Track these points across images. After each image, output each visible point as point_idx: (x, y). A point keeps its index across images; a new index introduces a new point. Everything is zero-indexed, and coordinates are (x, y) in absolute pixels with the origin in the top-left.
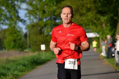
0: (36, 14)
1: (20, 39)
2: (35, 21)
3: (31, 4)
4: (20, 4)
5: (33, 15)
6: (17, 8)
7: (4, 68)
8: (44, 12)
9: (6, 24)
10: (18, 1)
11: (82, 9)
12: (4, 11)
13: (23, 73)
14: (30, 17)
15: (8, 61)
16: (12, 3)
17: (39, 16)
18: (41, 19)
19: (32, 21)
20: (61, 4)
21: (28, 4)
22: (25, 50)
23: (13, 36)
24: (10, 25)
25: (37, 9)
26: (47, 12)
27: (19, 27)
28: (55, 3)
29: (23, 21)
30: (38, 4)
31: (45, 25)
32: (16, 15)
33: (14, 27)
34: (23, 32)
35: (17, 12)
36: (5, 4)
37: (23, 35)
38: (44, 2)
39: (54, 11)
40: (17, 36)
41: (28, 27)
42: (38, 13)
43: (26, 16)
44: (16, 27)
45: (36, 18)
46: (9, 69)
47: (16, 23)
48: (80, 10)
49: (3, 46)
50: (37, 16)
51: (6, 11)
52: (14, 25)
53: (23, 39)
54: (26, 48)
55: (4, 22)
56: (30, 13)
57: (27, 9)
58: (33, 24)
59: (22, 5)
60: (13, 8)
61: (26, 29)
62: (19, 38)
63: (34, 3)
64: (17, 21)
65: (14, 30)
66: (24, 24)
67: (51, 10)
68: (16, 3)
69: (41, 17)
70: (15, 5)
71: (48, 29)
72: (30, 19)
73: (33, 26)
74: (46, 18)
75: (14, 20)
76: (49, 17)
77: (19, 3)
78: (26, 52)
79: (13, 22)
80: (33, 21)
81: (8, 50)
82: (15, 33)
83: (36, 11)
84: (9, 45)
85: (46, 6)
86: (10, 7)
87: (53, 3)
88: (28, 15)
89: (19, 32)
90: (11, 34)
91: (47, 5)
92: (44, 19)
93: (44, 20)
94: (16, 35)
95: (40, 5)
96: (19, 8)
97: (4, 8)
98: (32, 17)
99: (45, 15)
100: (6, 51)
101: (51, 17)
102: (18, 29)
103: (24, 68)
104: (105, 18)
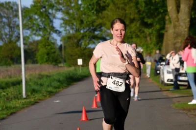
0: (73, 24)
1: (54, 52)
2: (71, 32)
3: (67, 13)
4: (55, 13)
5: (69, 26)
6: (51, 17)
7: (36, 83)
8: (82, 22)
9: (39, 35)
10: (52, 10)
12: (36, 20)
13: (58, 90)
14: (65, 28)
15: (41, 77)
16: (46, 11)
17: (76, 27)
18: (78, 30)
19: (68, 31)
20: (102, 13)
21: (63, 12)
22: (60, 65)
23: (46, 49)
24: (43, 36)
25: (74, 19)
26: (85, 22)
27: (53, 38)
28: (95, 13)
29: (58, 32)
30: (75, 13)
31: (83, 37)
32: (51, 25)
33: (48, 38)
34: (57, 45)
35: (52, 22)
36: (38, 12)
37: (58, 47)
38: (82, 11)
39: (93, 22)
40: (51, 49)
41: (63, 39)
42: (75, 24)
43: (61, 27)
44: (50, 38)
45: (72, 29)
46: (41, 85)
47: (50, 33)
49: (35, 59)
50: (74, 27)
51: (39, 20)
52: (47, 36)
53: (58, 52)
54: (60, 62)
55: (37, 33)
56: (66, 22)
57: (63, 19)
58: (69, 35)
59: (58, 14)
60: (47, 17)
61: (61, 41)
62: (52, 51)
63: (71, 11)
64: (52, 32)
65: (48, 42)
66: (60, 36)
67: (89, 19)
68: (50, 11)
69: (78, 28)
70: (49, 13)
71: (86, 41)
72: (65, 30)
73: (69, 38)
74: (84, 28)
75: (47, 31)
76: (88, 28)
77: (54, 11)
78: (61, 67)
79: (47, 33)
80: (69, 32)
81: (41, 64)
83: (73, 21)
84: (42, 58)
85: (83, 16)
86: (44, 16)
87: (93, 13)
88: (63, 25)
89: (54, 44)
90: (45, 46)
91: (85, 14)
92: (81, 29)
93: (82, 32)
94: (49, 47)
95: (77, 14)
96: (54, 17)
97: (37, 17)
98: (68, 28)
99: (83, 25)
100: (38, 65)
101: (90, 28)
102: (53, 41)
103: (58, 84)
104: (150, 31)
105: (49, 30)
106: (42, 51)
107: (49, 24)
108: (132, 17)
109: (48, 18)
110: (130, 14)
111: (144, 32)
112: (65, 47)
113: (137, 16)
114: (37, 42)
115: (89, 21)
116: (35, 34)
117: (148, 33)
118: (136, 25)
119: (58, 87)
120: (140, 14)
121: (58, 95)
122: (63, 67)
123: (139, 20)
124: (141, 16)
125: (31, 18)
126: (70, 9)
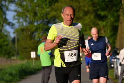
0: (26, 16)
1: (7, 45)
2: (25, 24)
3: (21, 5)
5: (22, 18)
6: (4, 9)
8: (35, 14)
10: (5, 1)
14: (19, 20)
17: (30, 19)
18: (31, 23)
19: (21, 24)
21: (17, 4)
25: (28, 11)
26: (39, 14)
27: (6, 31)
28: (48, 5)
29: (11, 24)
31: (36, 30)
32: (4, 17)
33: (1, 31)
34: (10, 37)
35: (5, 14)
37: (11, 40)
38: (35, 3)
39: (47, 14)
40: (4, 41)
41: (16, 31)
42: (28, 16)
43: (14, 19)
44: (3, 31)
45: (26, 21)
47: (3, 26)
50: (28, 19)
56: (19, 15)
57: (15, 11)
58: (22, 28)
59: (11, 6)
61: (14, 33)
62: (5, 43)
63: (24, 3)
64: (5, 24)
66: (13, 28)
68: (3, 3)
70: (2, 5)
71: (39, 33)
73: (23, 30)
74: (37, 21)
76: (41, 21)
77: (7, 3)
78: (14, 60)
80: (23, 24)
82: (2, 38)
83: (27, 13)
85: (37, 8)
87: (46, 5)
88: (16, 17)
89: (6, 36)
91: (39, 6)
92: (35, 22)
93: (36, 24)
94: (2, 40)
95: (30, 6)
96: (7, 9)
98: (21, 20)
99: (37, 18)
101: (43, 21)
102: (5, 34)
104: (104, 23)
108: (86, 9)
110: (85, 6)
111: (98, 25)
112: (18, 39)
113: (91, 8)
115: (42, 14)
117: (102, 25)
118: (90, 18)
120: (94, 7)
123: (93, 13)
124: (95, 9)
126: (23, 1)
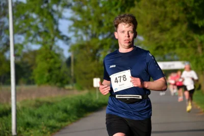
0: (87, 27)
1: (60, 68)
2: (85, 38)
3: (80, 11)
4: (62, 10)
5: (82, 28)
6: (56, 16)
7: (32, 114)
8: (100, 24)
9: (38, 42)
10: (58, 5)
11: (164, 20)
12: (34, 20)
13: (63, 124)
14: (76, 32)
15: (39, 104)
16: (48, 7)
17: (92, 31)
18: (94, 36)
19: (79, 38)
20: (129, 11)
21: (74, 9)
22: (67, 87)
23: (48, 63)
24: (44, 44)
25: (90, 19)
26: (105, 24)
27: (58, 48)
28: (119, 10)
29: (65, 38)
30: (91, 11)
31: (101, 47)
32: (55, 27)
33: (51, 47)
34: (64, 57)
35: (56, 23)
36: (37, 9)
37: (64, 60)
38: (101, 8)
40: (55, 63)
41: (73, 49)
42: (90, 26)
43: (70, 30)
44: (54, 48)
45: (87, 33)
46: (39, 116)
47: (53, 40)
48: (161, 23)
49: (31, 78)
50: (89, 31)
51: (38, 20)
52: (50, 44)
53: (64, 68)
54: (68, 83)
55: (35, 39)
56: (77, 25)
57: (72, 19)
58: (81, 43)
59: (65, 12)
60: (49, 17)
61: (69, 51)
62: (57, 65)
63: (85, 8)
64: (56, 39)
65: (50, 53)
66: (68, 44)
68: (55, 7)
69: (94, 32)
70: (53, 11)
72: (76, 36)
73: (82, 47)
75: (50, 37)
76: (109, 33)
77: (60, 8)
78: (69, 90)
79: (49, 40)
80: (82, 39)
82: (52, 57)
83: (88, 23)
84: (42, 76)
85: (103, 15)
86: (45, 14)
87: (117, 10)
88: (73, 28)
89: (58, 55)
90: (46, 58)
91: (105, 12)
92: (99, 35)
93: (100, 38)
94: (52, 61)
95: (94, 12)
96: (60, 16)
97: (34, 16)
98: (80, 32)
99: (103, 29)
100: (35, 87)
101: (112, 33)
102: (57, 52)
103: (65, 115)
104: (202, 38)
105: (52, 36)
106: (41, 66)
107: (52, 27)
108: (175, 17)
109: (51, 18)
110: (173, 12)
111: (193, 39)
112: (75, 60)
113: (182, 16)
114: (35, 53)
115: (111, 23)
116: (31, 41)
117: (198, 41)
118: (180, 29)
119: (64, 120)
120: (187, 13)
121: (63, 131)
122: (73, 89)
123: (185, 22)
124: (188, 16)
125: (27, 17)
126: (83, 5)
